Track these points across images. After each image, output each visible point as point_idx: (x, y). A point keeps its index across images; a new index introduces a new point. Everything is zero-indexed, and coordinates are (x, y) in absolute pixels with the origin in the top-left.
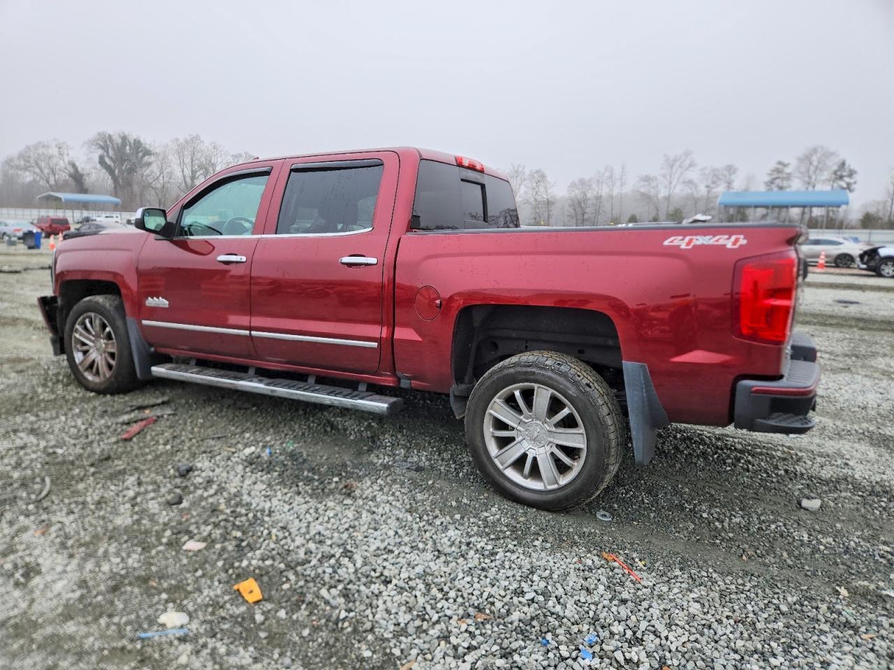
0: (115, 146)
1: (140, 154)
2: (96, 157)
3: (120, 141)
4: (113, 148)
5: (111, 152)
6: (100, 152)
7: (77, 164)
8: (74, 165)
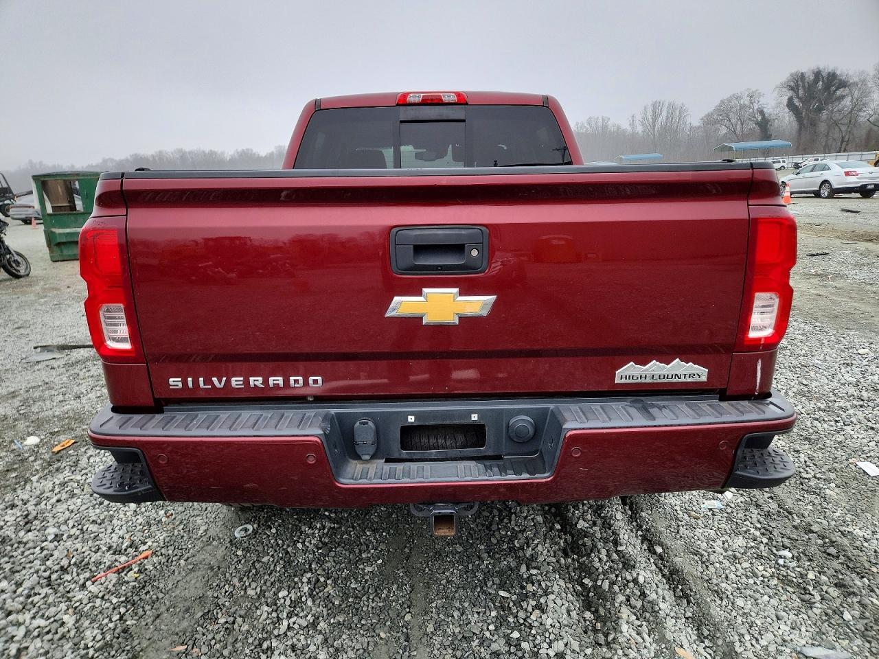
0: (806, 84)
1: (834, 88)
2: (785, 100)
3: (812, 78)
4: (804, 87)
5: (801, 92)
6: (790, 93)
7: (765, 110)
8: (762, 112)
